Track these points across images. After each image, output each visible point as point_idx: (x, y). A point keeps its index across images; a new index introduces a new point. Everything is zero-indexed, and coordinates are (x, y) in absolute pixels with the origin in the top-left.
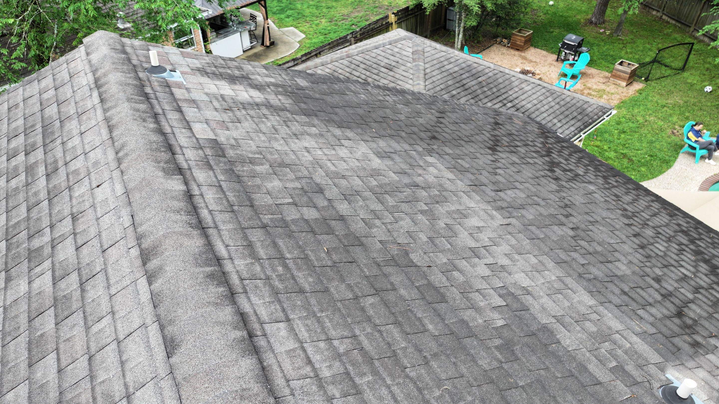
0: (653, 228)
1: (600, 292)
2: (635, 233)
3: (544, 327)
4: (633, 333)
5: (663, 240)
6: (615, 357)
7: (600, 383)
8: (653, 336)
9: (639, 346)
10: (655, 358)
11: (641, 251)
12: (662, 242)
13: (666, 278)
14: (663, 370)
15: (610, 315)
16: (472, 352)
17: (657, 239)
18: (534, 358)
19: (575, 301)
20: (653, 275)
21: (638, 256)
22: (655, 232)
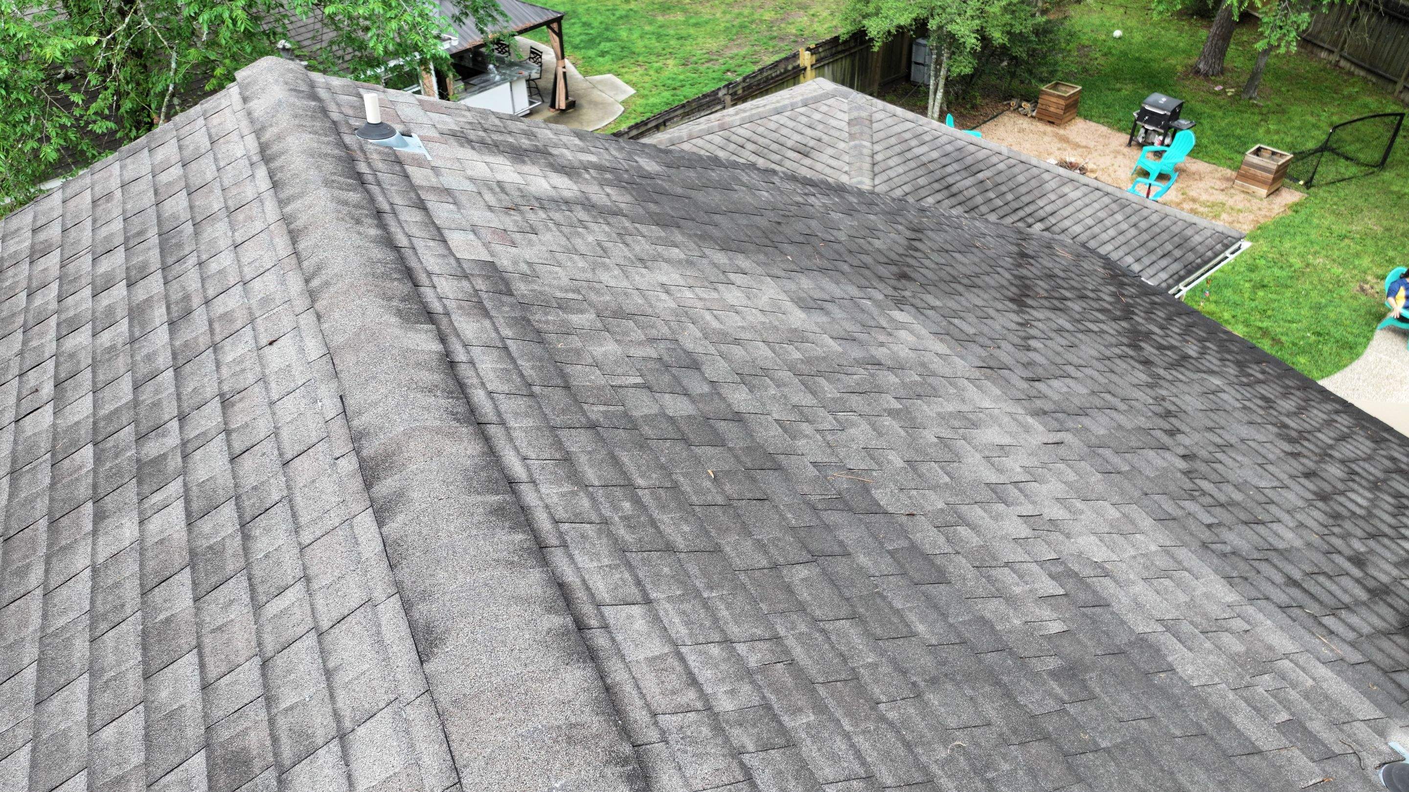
0: (1343, 462)
1: (1246, 579)
2: (1307, 471)
3: (1142, 639)
4: (1318, 659)
5: (1364, 487)
6: (1287, 705)
7: (1260, 752)
8: (1358, 667)
9: (1331, 686)
10: (1365, 709)
11: (1320, 504)
12: (1361, 491)
13: (1375, 559)
14: (1382, 733)
15: (1269, 622)
16: (1005, 679)
17: (1351, 484)
18: (1126, 697)
19: (1198, 593)
20: (1348, 552)
21: (1316, 514)
22: (1346, 469)
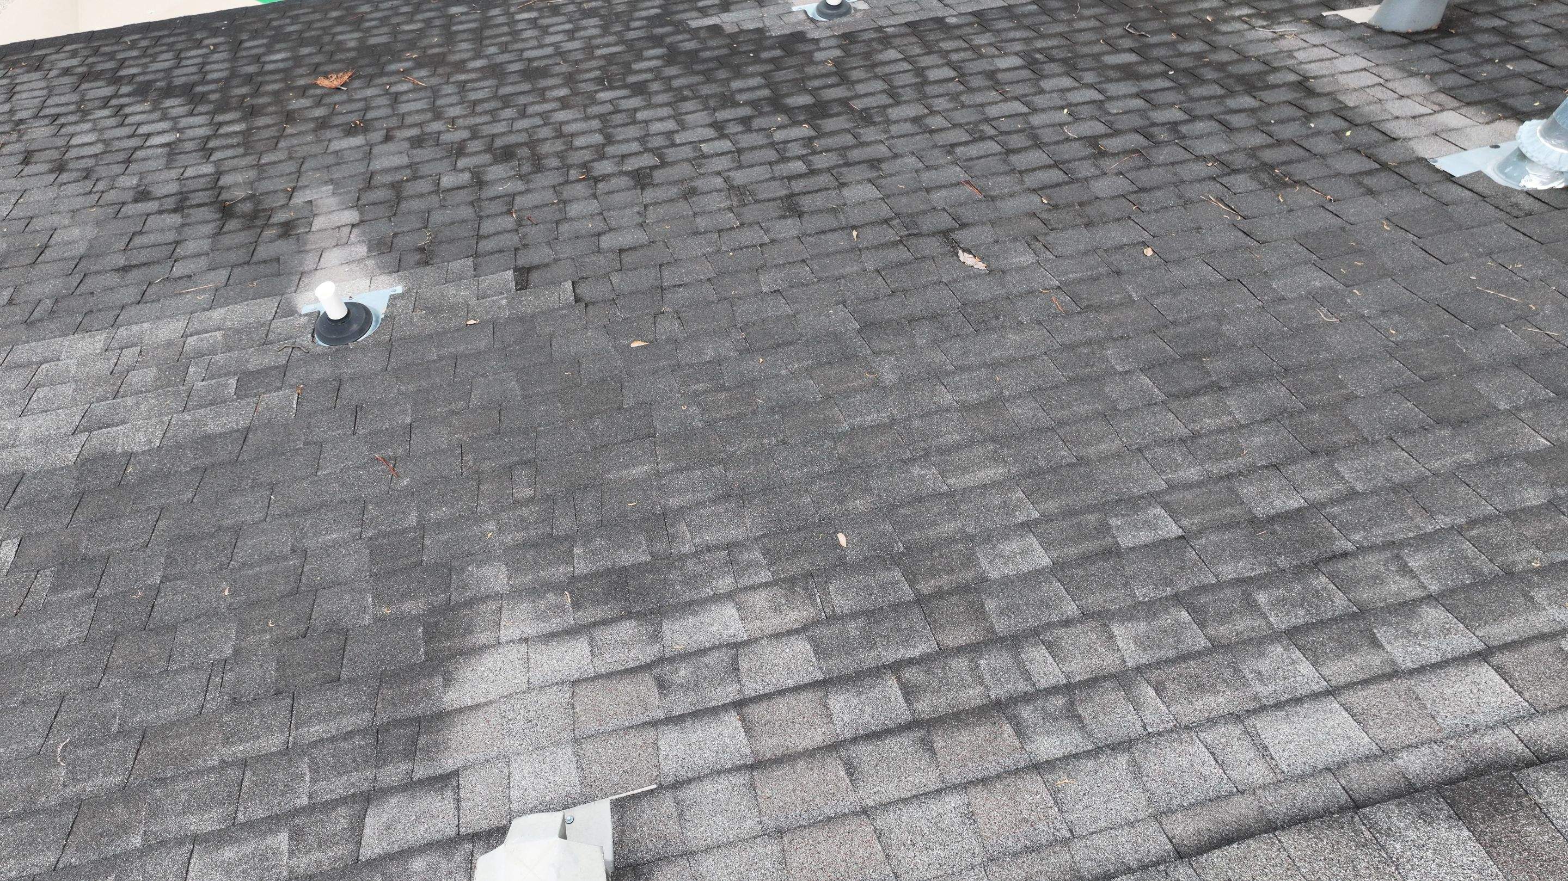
0: (36, 116)
1: (91, 311)
2: (21, 157)
3: (82, 465)
4: (205, 310)
5: (76, 123)
6: (225, 372)
7: (248, 430)
8: (231, 282)
9: (232, 320)
10: (265, 308)
11: (64, 177)
12: (78, 128)
13: (149, 178)
14: (292, 312)
15: (145, 325)
16: (27, 648)
17: (63, 131)
18: (127, 524)
19: (73, 369)
20: (128, 196)
21: (71, 189)
22: (47, 121)
